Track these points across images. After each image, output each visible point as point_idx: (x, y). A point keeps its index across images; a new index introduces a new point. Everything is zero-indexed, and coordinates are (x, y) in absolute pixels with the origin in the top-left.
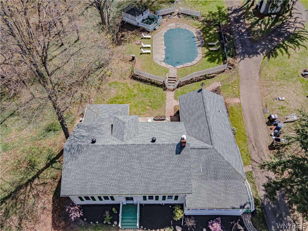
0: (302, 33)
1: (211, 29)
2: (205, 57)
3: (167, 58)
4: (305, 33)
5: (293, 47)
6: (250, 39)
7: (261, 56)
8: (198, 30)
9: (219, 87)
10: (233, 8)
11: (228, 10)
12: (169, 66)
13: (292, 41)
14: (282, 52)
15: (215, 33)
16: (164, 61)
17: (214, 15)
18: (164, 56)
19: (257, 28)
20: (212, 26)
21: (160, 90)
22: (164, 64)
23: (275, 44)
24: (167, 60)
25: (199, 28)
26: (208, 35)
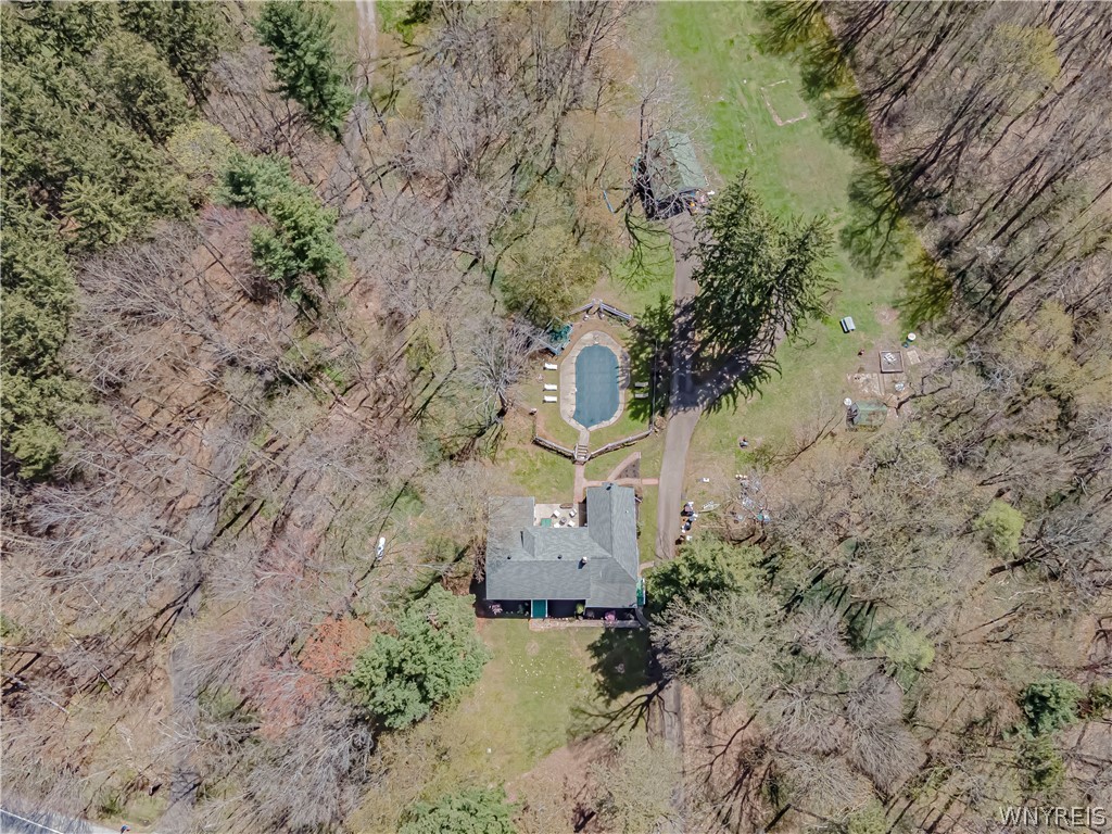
0: (768, 364)
1: (642, 351)
2: (628, 408)
3: (577, 411)
4: (772, 364)
5: (746, 393)
6: (694, 376)
7: (699, 410)
8: (626, 350)
9: (638, 460)
10: (685, 302)
11: (676, 306)
12: (581, 427)
13: (747, 380)
14: (728, 402)
15: (647, 359)
16: (574, 417)
17: (652, 315)
18: (574, 408)
19: (708, 352)
20: (646, 344)
21: (569, 462)
22: (573, 423)
23: (723, 386)
24: (577, 415)
25: (627, 345)
26: (637, 363)
